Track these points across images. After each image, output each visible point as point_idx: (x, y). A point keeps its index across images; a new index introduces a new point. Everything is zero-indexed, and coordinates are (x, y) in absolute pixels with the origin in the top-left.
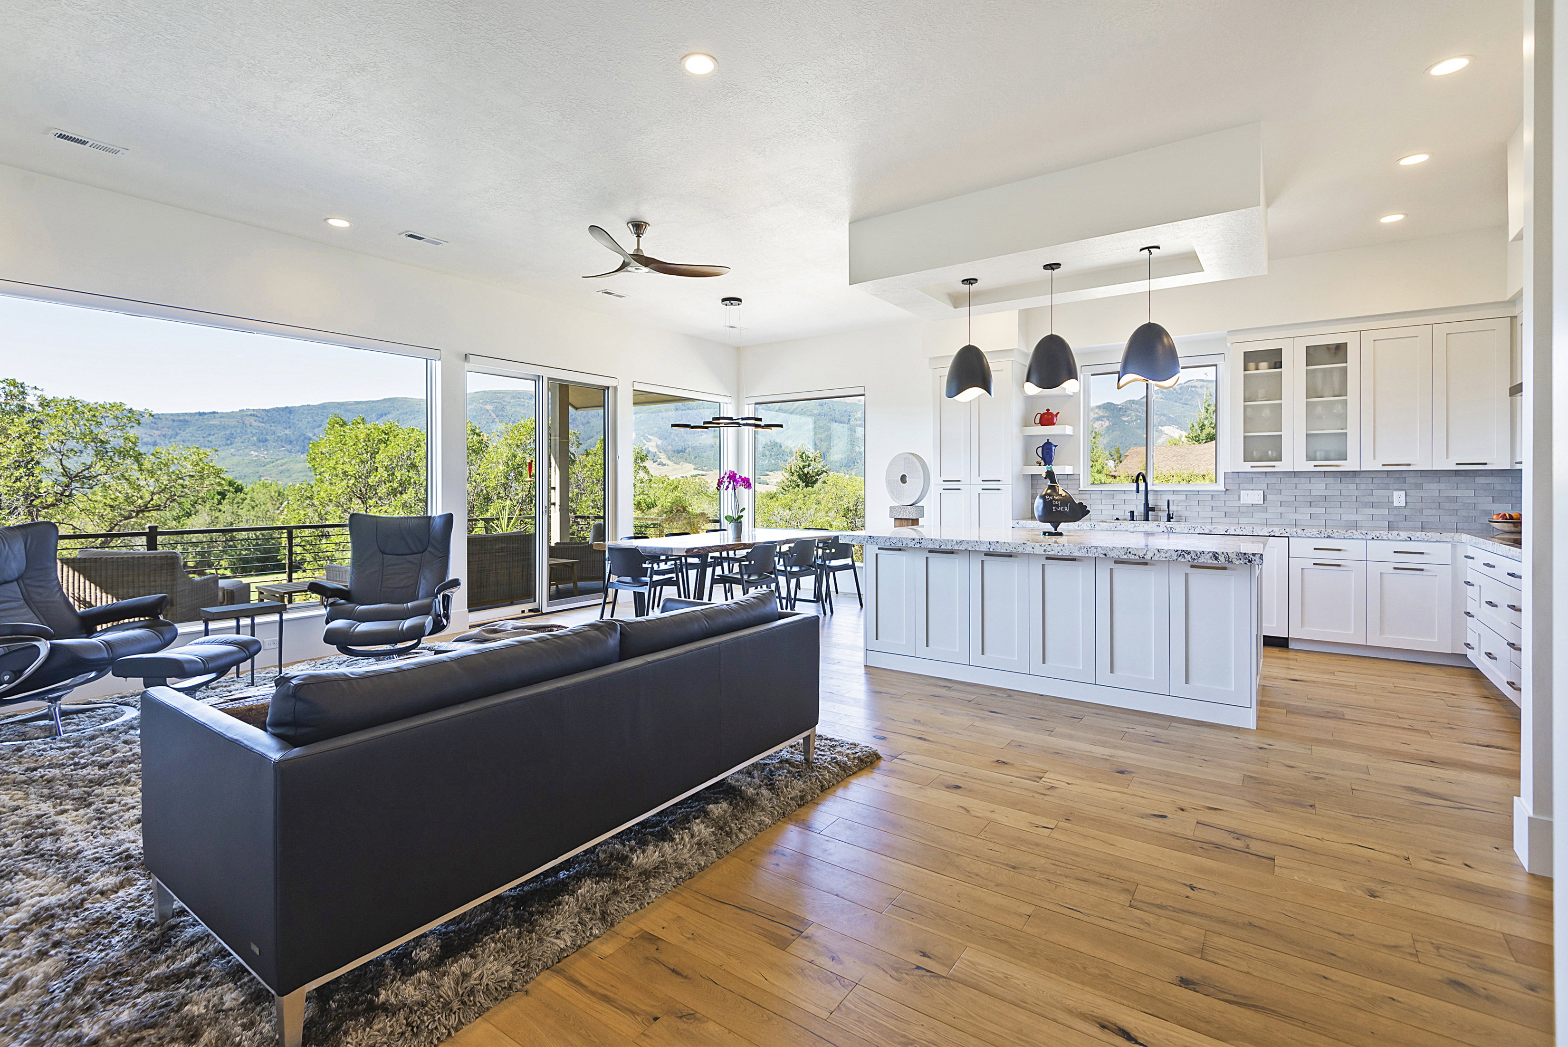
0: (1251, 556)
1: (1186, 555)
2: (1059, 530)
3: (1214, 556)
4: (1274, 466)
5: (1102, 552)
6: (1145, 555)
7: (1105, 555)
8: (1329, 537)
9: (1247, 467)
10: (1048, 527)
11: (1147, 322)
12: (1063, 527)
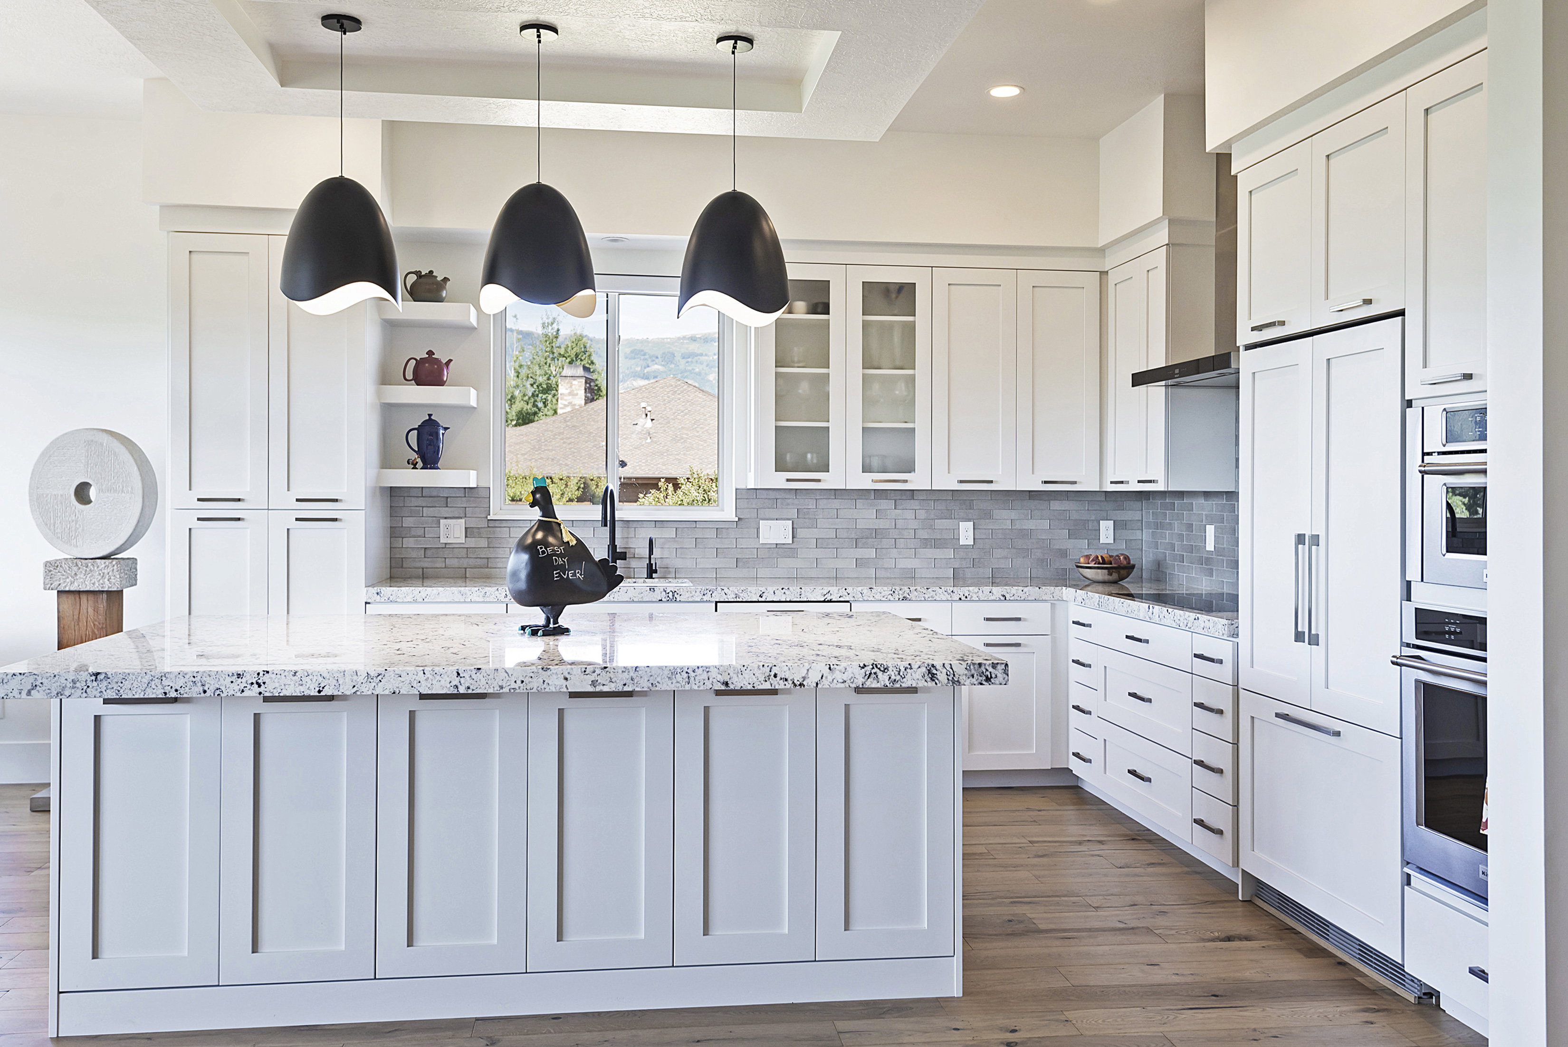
0: (990, 669)
1: (880, 674)
2: (563, 621)
3: (929, 671)
4: (819, 481)
5: (720, 678)
6: (804, 678)
7: (727, 684)
8: (905, 599)
9: (780, 480)
10: (537, 616)
11: (730, 190)
12: (570, 615)
